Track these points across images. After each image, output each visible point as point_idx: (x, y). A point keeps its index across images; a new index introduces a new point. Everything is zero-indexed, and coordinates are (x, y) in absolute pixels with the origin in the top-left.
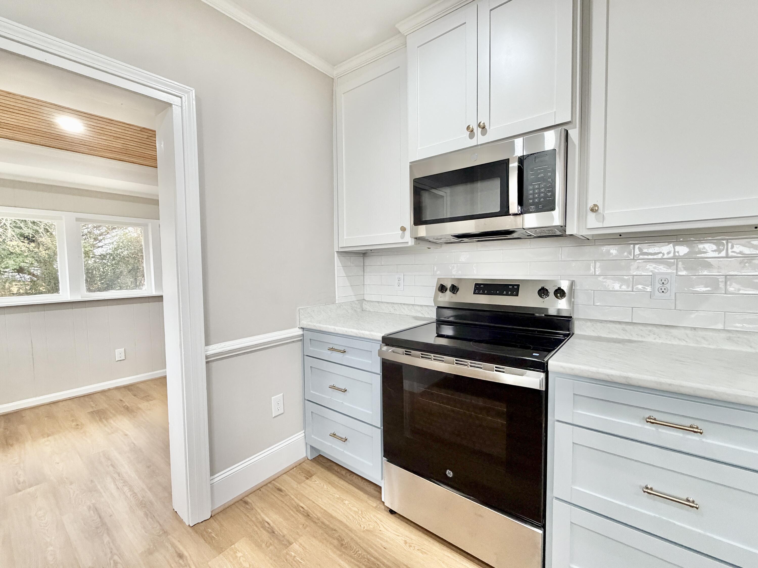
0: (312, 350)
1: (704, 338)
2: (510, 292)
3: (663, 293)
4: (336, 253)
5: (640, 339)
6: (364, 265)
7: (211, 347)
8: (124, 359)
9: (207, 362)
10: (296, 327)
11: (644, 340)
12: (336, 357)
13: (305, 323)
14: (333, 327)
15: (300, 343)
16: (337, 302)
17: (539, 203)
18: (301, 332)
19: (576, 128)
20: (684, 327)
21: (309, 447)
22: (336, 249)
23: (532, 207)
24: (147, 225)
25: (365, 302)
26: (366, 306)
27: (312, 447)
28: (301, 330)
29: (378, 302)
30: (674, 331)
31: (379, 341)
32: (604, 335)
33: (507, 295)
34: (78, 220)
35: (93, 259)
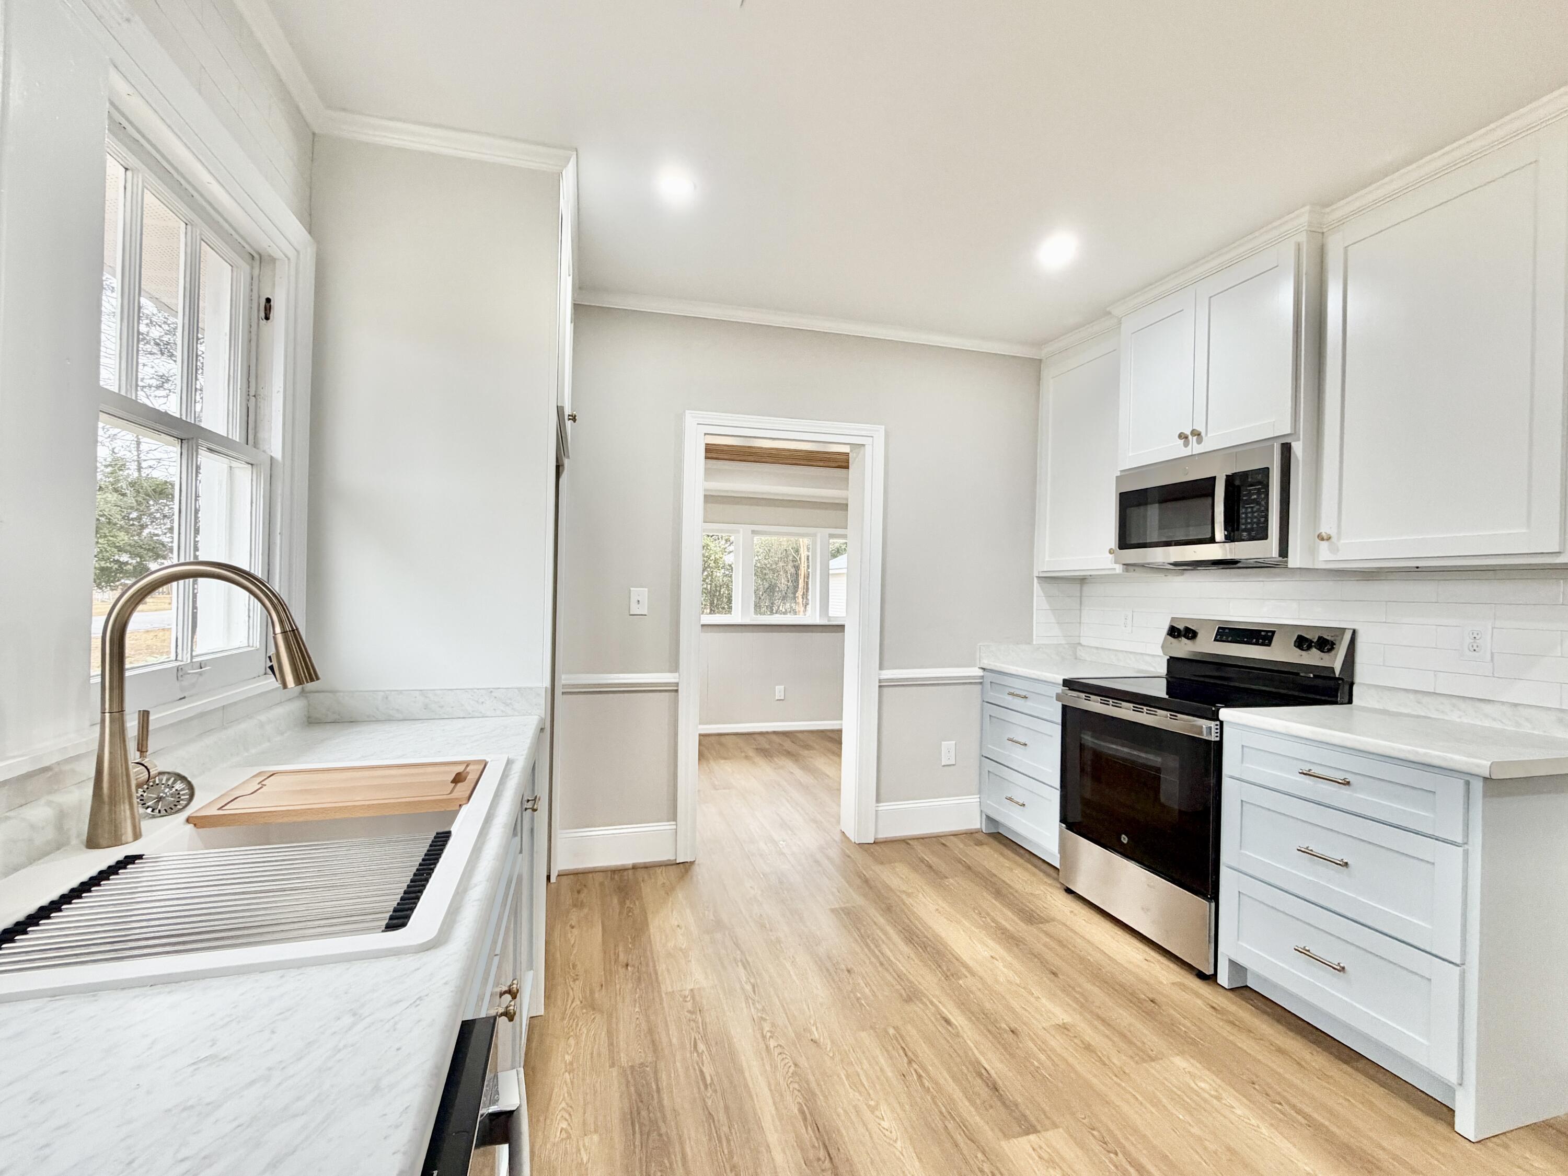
0: (993, 696)
1: (1527, 719)
2: (1261, 641)
3: (1475, 653)
4: (1035, 579)
5: (1441, 717)
6: (1081, 597)
7: (884, 672)
8: (782, 698)
9: (880, 686)
10: (974, 666)
11: (1446, 718)
12: (1017, 703)
13: (987, 663)
14: (1015, 668)
15: (979, 687)
16: (1034, 643)
17: (1252, 529)
18: (980, 673)
19: (1299, 440)
20: (1503, 703)
21: (984, 817)
22: (1036, 574)
23: (1245, 534)
24: (815, 535)
25: (1079, 647)
26: (1081, 653)
27: (988, 817)
28: (981, 670)
29: (1097, 648)
30: (1488, 708)
31: (1059, 684)
32: (1392, 708)
33: (1257, 644)
34: (753, 532)
35: (723, 571)
